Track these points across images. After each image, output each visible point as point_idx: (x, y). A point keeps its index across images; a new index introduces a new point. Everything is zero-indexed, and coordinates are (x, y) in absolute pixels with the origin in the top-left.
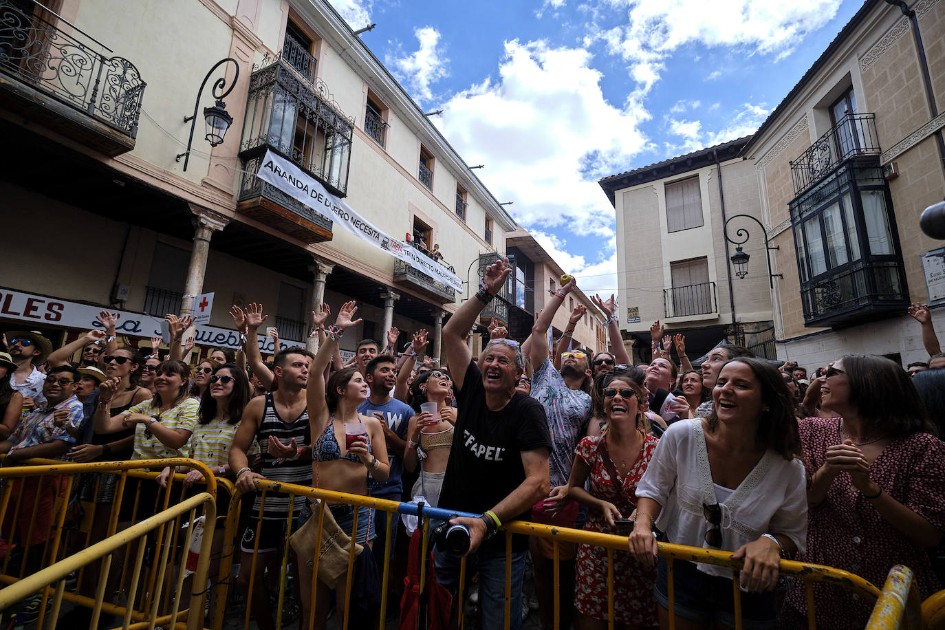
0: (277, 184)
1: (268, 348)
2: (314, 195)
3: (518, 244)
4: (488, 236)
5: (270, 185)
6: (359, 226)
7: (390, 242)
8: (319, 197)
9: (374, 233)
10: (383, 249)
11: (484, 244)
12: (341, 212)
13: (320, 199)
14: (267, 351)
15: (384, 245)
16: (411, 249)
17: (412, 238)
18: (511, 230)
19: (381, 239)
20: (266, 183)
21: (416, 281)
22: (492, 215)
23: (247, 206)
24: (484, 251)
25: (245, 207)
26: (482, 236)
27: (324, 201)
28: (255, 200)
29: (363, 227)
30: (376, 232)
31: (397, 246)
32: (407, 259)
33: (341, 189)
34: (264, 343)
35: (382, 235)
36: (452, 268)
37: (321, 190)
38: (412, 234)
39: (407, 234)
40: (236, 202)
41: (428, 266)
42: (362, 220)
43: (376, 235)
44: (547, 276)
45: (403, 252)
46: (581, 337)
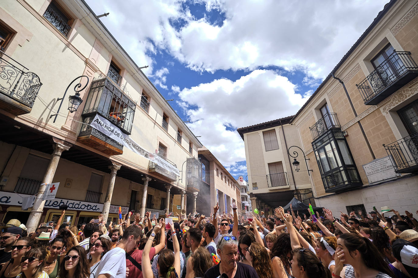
0: (99, 129)
1: (81, 208)
2: (116, 134)
3: (202, 153)
4: (191, 151)
5: (96, 129)
6: (135, 148)
7: (149, 154)
8: (118, 135)
9: (142, 150)
10: (145, 158)
11: (189, 154)
12: (128, 141)
13: (118, 136)
14: (80, 209)
15: (146, 156)
16: (157, 157)
17: (158, 152)
18: (200, 147)
19: (145, 153)
20: (94, 128)
21: (159, 172)
23: (83, 139)
24: (189, 157)
25: (81, 139)
27: (120, 136)
28: (87, 136)
29: (137, 148)
30: (143, 150)
31: (152, 156)
32: (156, 162)
33: (128, 131)
34: (79, 205)
35: (146, 151)
36: (175, 165)
37: (119, 132)
38: (158, 150)
39: (156, 150)
40: (77, 137)
41: (165, 165)
42: (137, 145)
43: (143, 151)
44: (215, 167)
45: (154, 159)
46: (230, 194)
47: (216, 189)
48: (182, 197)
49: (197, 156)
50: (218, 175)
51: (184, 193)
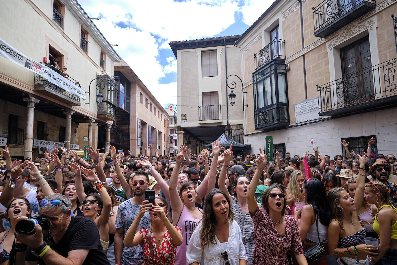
3: (121, 70)
4: (102, 64)
6: (5, 50)
7: (32, 63)
9: (18, 55)
10: (27, 68)
11: (100, 69)
15: (27, 64)
16: (47, 69)
17: (48, 61)
18: (117, 61)
19: (24, 61)
21: (52, 91)
22: (105, 50)
24: (100, 73)
26: (99, 64)
29: (8, 50)
30: (20, 55)
32: (46, 77)
35: (25, 58)
36: (78, 83)
38: (48, 58)
39: (44, 58)
41: (61, 81)
42: (8, 46)
43: (20, 57)
44: (138, 90)
45: (43, 71)
46: (156, 125)
47: (138, 119)
48: (89, 126)
49: (113, 74)
50: (141, 101)
51: (93, 122)
